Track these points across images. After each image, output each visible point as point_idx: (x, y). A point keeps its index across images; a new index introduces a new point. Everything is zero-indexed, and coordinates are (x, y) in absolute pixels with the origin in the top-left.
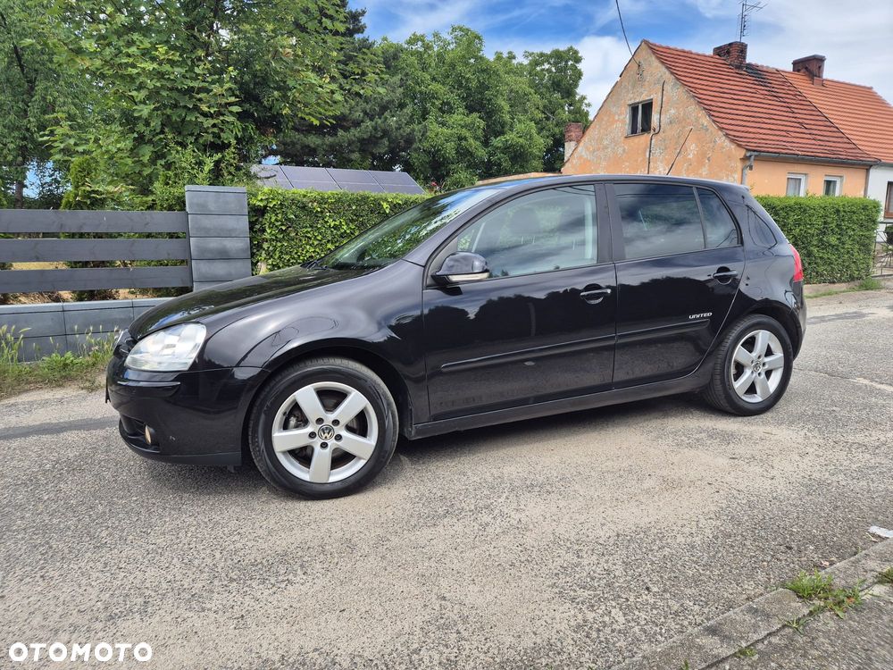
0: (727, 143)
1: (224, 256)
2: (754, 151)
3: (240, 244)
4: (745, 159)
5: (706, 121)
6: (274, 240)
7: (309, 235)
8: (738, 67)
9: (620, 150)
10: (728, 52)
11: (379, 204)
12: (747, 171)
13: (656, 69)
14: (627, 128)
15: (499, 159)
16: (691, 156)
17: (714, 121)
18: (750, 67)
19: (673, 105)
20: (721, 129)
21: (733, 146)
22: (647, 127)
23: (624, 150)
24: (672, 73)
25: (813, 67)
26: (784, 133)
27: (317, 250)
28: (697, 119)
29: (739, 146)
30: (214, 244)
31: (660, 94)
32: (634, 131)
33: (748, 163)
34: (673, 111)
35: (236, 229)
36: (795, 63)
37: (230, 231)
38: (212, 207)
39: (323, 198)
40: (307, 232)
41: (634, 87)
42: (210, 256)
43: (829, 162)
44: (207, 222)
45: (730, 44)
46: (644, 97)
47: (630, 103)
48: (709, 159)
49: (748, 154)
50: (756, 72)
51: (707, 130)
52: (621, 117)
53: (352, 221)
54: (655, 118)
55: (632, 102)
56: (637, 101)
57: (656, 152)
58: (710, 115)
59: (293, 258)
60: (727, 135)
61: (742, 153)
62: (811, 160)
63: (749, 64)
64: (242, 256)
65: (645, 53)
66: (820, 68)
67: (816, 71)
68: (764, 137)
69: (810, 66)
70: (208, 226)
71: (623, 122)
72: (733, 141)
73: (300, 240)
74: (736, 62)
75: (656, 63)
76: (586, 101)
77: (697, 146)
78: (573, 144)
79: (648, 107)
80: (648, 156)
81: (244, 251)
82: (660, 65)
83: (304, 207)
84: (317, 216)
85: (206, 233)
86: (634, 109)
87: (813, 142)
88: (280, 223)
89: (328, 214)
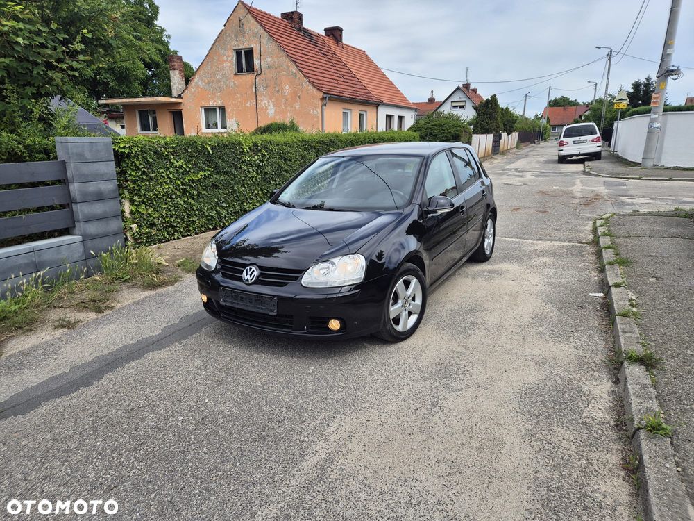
0: (310, 86)
1: (100, 197)
2: (327, 94)
3: (109, 186)
4: (323, 99)
5: (294, 69)
6: (138, 181)
7: (163, 175)
8: (299, 30)
9: (232, 84)
10: (292, 18)
11: (204, 147)
12: (324, 107)
13: (252, 25)
14: (235, 67)
15: (105, 78)
16: (286, 94)
17: (301, 71)
18: (305, 31)
19: (268, 55)
20: (306, 76)
21: (315, 90)
22: (250, 69)
23: (235, 84)
24: (266, 31)
25: (337, 34)
26: (335, 81)
27: (170, 186)
28: (288, 67)
29: (318, 89)
30: (92, 187)
31: (258, 45)
32: (240, 70)
33: (324, 102)
34: (269, 59)
35: (107, 174)
36: (327, 30)
37: (102, 175)
38: (88, 155)
39: (166, 144)
40: (163, 172)
41: (236, 36)
42: (90, 198)
43: (361, 102)
44: (87, 169)
45: (292, 12)
46: (246, 45)
47: (235, 48)
48: (299, 97)
49: (325, 96)
50: (308, 34)
51: (296, 76)
52: (229, 59)
53: (189, 161)
54: (256, 62)
55: (237, 48)
56: (240, 47)
57: (261, 88)
58: (297, 66)
59: (155, 194)
60: (310, 81)
61: (321, 95)
62: (354, 101)
63: (304, 28)
64: (114, 195)
65: (242, 12)
66: (341, 35)
67: (339, 39)
68: (327, 83)
69: (334, 33)
70: (86, 173)
71: (231, 62)
72: (314, 86)
73: (157, 179)
74: (298, 26)
75: (253, 21)
76: (165, 33)
77: (290, 87)
78: (177, 72)
79: (249, 53)
80: (254, 91)
81: (114, 191)
82: (256, 23)
83: (156, 153)
84: (166, 158)
85: (86, 179)
86: (238, 53)
87: (350, 88)
88: (142, 166)
89: (172, 157)
